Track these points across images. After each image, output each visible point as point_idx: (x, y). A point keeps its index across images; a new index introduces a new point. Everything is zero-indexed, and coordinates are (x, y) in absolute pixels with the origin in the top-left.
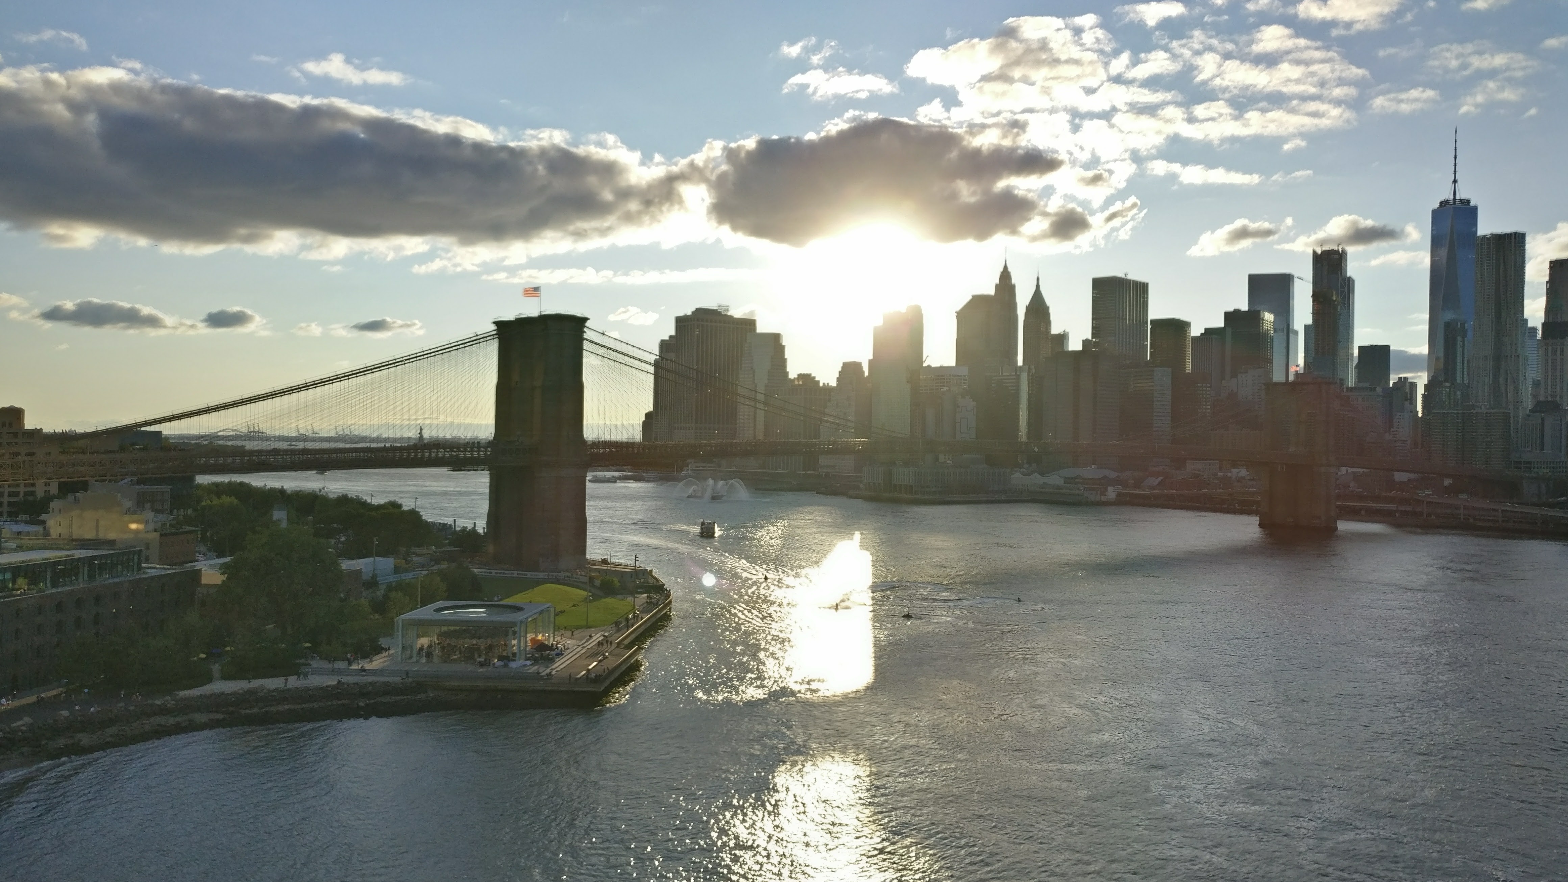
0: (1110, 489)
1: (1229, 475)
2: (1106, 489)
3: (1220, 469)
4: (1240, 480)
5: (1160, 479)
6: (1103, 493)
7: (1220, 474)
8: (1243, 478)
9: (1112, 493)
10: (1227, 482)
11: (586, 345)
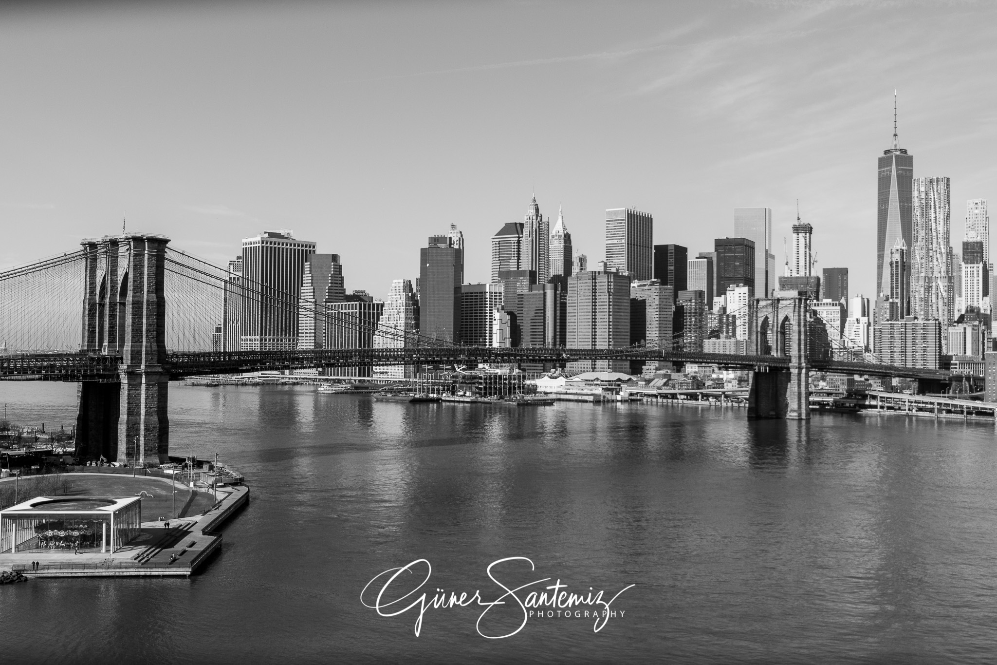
0: (624, 389)
3: (713, 371)
4: (729, 380)
7: (714, 375)
8: (733, 378)
9: (625, 393)
10: (719, 383)
11: (167, 264)
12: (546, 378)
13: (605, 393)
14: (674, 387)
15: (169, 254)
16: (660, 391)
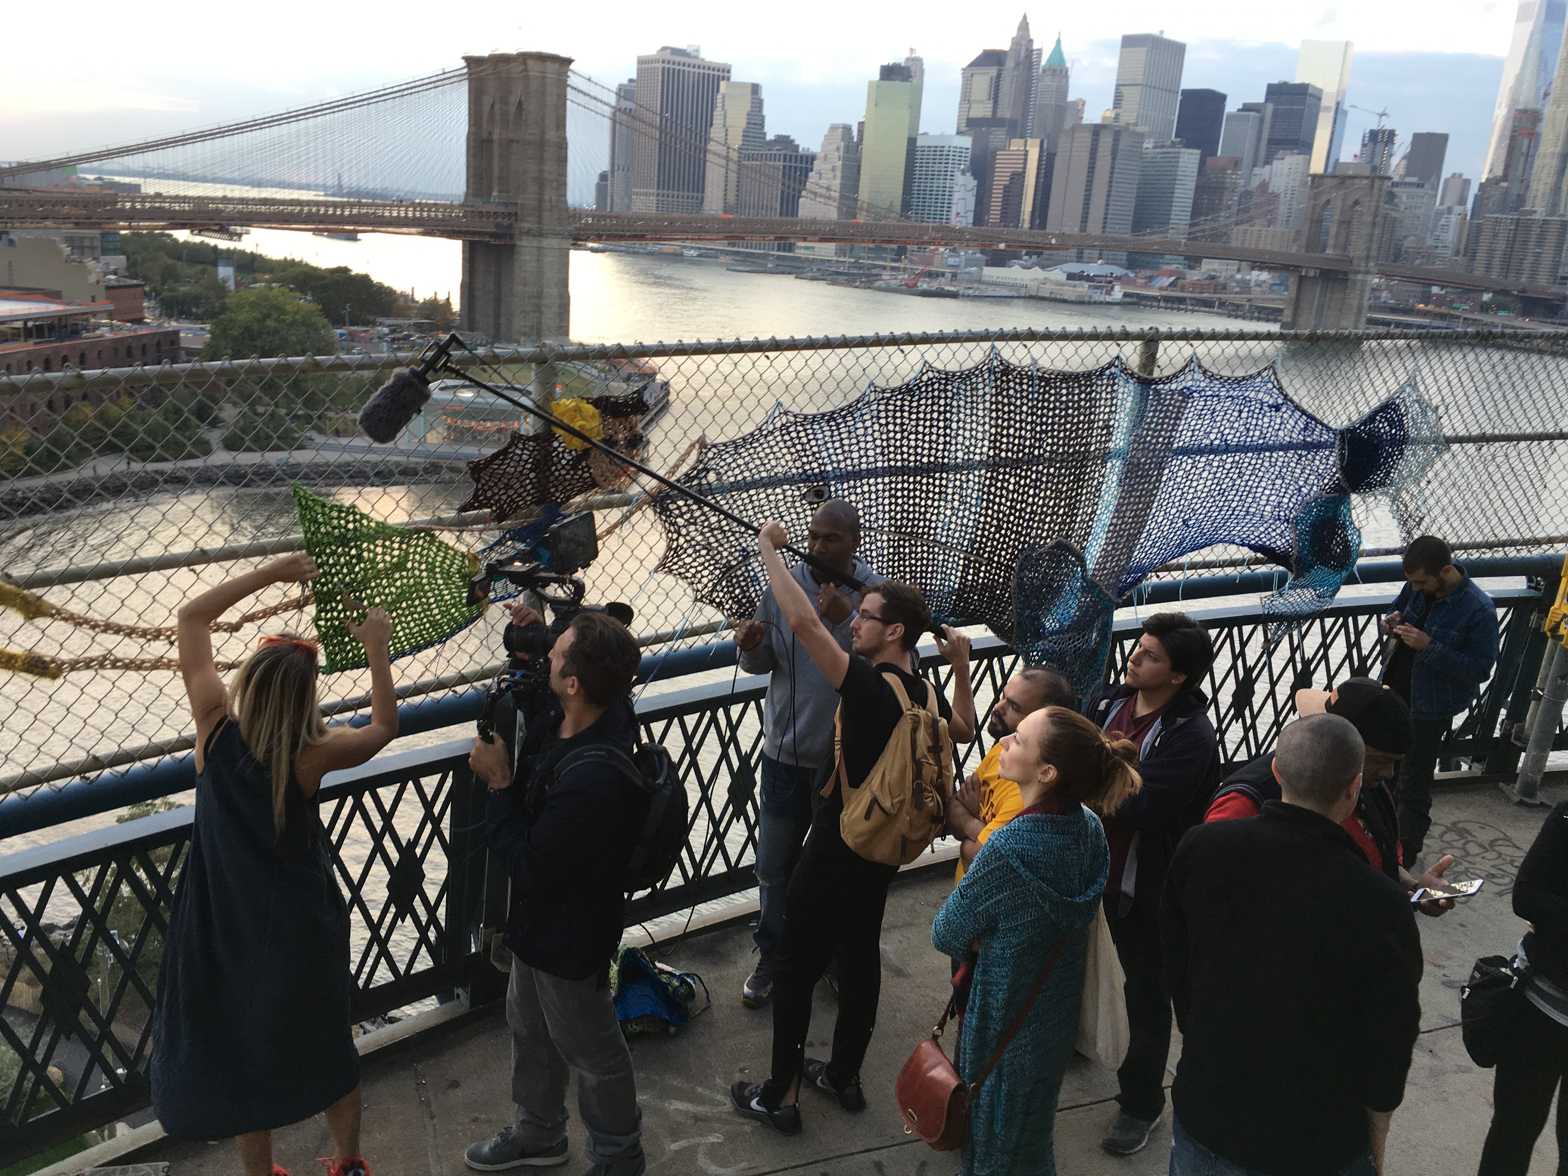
0: (1117, 288)
1: (1248, 277)
2: (1112, 288)
3: (1239, 270)
4: (1259, 284)
5: (1172, 279)
6: (1108, 293)
7: (1239, 276)
8: (1264, 282)
9: (1118, 293)
10: (1245, 286)
11: (570, 93)
12: (1017, 267)
13: (1091, 292)
14: (1182, 289)
15: (573, 80)
16: (1164, 293)
